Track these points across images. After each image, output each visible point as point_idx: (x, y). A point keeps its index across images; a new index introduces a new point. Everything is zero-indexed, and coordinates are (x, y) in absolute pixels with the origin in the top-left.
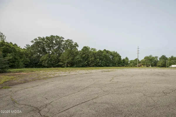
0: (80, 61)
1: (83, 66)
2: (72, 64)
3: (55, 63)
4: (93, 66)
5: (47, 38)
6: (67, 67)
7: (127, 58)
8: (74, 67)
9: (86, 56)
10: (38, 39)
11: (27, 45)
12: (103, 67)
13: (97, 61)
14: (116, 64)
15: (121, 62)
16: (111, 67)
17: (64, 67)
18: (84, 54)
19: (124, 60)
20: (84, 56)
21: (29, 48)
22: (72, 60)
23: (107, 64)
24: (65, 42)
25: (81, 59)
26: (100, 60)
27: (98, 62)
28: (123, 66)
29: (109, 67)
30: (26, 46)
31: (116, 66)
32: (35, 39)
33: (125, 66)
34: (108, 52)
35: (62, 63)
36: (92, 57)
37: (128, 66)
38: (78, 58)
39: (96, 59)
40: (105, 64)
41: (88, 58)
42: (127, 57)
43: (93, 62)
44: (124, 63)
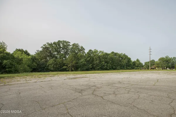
0: (84, 65)
1: (87, 70)
2: (76, 68)
3: (61, 67)
4: (98, 70)
5: (55, 43)
6: (72, 71)
7: (138, 60)
8: (79, 71)
9: (91, 58)
10: (47, 44)
11: (37, 51)
12: (109, 70)
13: (102, 64)
14: (124, 67)
15: (131, 65)
16: (119, 69)
17: (68, 71)
18: (88, 57)
19: (134, 62)
20: (88, 59)
21: (39, 53)
22: (77, 63)
23: (114, 67)
24: (72, 46)
25: (85, 63)
26: (105, 63)
27: (104, 66)
28: (133, 68)
29: (116, 70)
30: (36, 52)
31: (124, 69)
32: (44, 45)
33: (135, 69)
35: (67, 67)
36: (97, 60)
37: (138, 69)
38: (83, 62)
39: (100, 62)
40: (111, 67)
41: (93, 61)
42: (138, 59)
43: (97, 65)
44: (134, 65)
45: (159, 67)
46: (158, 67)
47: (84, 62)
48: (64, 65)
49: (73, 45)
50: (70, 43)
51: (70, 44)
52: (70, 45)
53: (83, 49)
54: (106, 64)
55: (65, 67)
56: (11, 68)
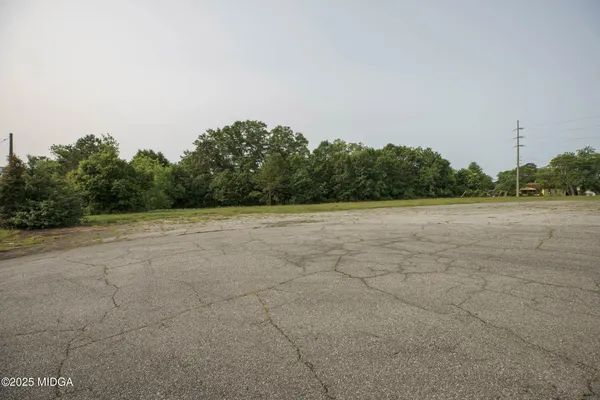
0: (306, 186)
1: (316, 200)
2: (285, 196)
3: (243, 194)
4: (347, 199)
5: (227, 129)
6: (274, 203)
7: (474, 167)
8: (292, 204)
9: (325, 166)
10: (207, 134)
11: (185, 153)
12: (378, 199)
13: (359, 183)
14: (428, 188)
15: (451, 183)
16: (410, 198)
17: (263, 204)
18: (318, 162)
19: (462, 175)
20: (317, 169)
21: (190, 159)
22: (284, 182)
23: (395, 191)
24: (272, 135)
25: (309, 180)
26: (367, 179)
27: (364, 187)
28: (456, 193)
29: (402, 198)
30: (184, 155)
31: (429, 196)
32: (202, 137)
33: (465, 195)
34: (399, 151)
35: (259, 193)
36: (343, 172)
37: (477, 195)
38: (301, 178)
39: (353, 176)
40: (385, 189)
41: (331, 173)
42: (474, 164)
43: (344, 186)
44: (461, 183)
45: (553, 187)
46: (549, 188)
47: (304, 180)
48: (252, 189)
49: (277, 131)
50: (265, 126)
51: (265, 129)
52: (265, 132)
53: (302, 140)
54: (369, 182)
55: (254, 194)
56: (127, 198)
